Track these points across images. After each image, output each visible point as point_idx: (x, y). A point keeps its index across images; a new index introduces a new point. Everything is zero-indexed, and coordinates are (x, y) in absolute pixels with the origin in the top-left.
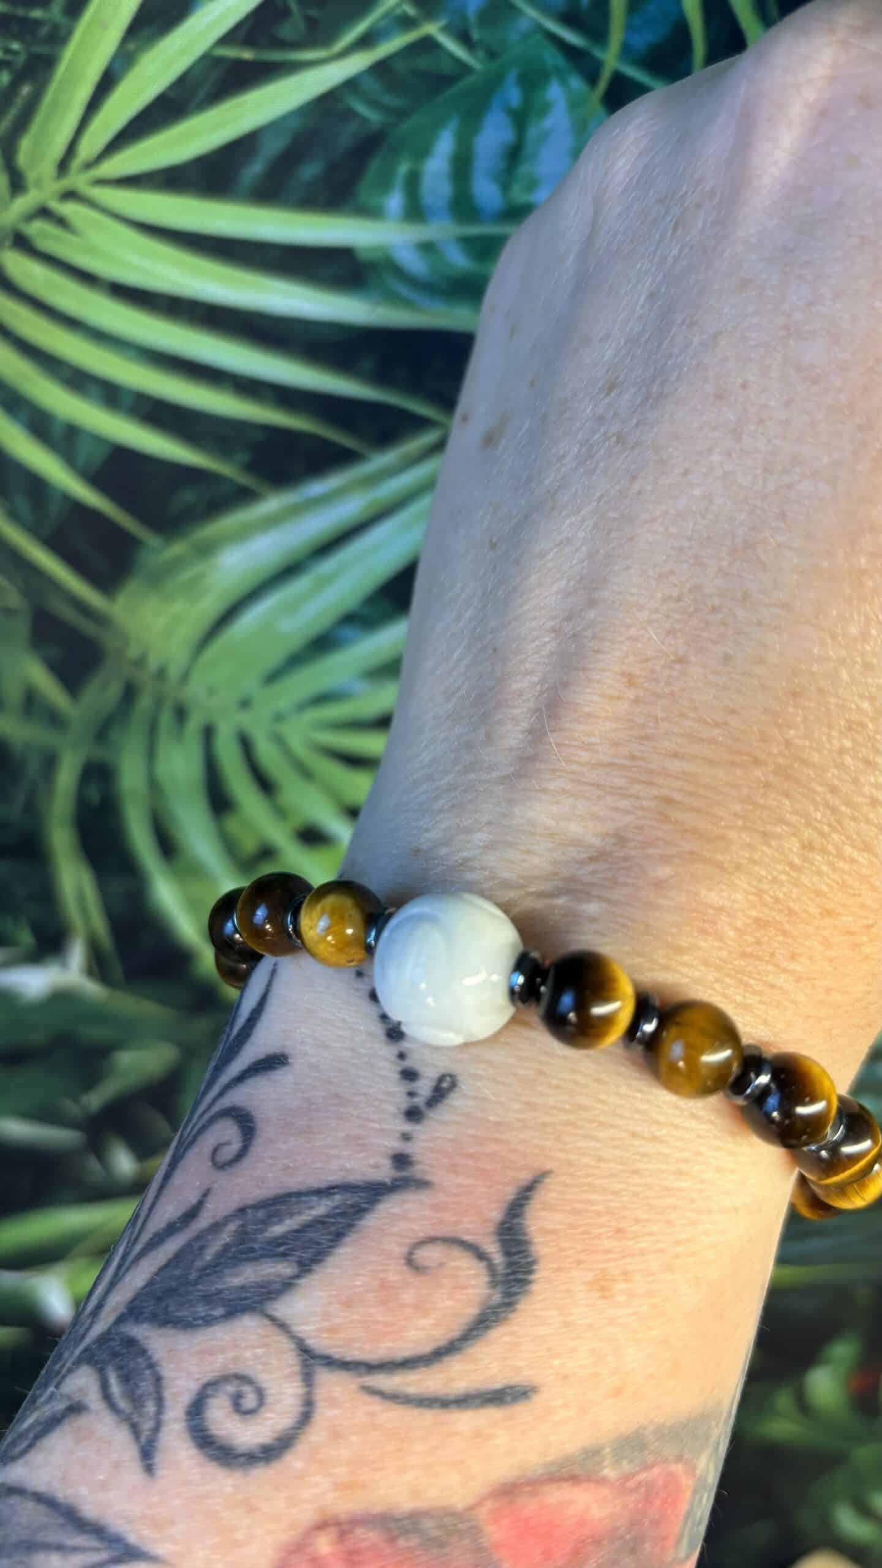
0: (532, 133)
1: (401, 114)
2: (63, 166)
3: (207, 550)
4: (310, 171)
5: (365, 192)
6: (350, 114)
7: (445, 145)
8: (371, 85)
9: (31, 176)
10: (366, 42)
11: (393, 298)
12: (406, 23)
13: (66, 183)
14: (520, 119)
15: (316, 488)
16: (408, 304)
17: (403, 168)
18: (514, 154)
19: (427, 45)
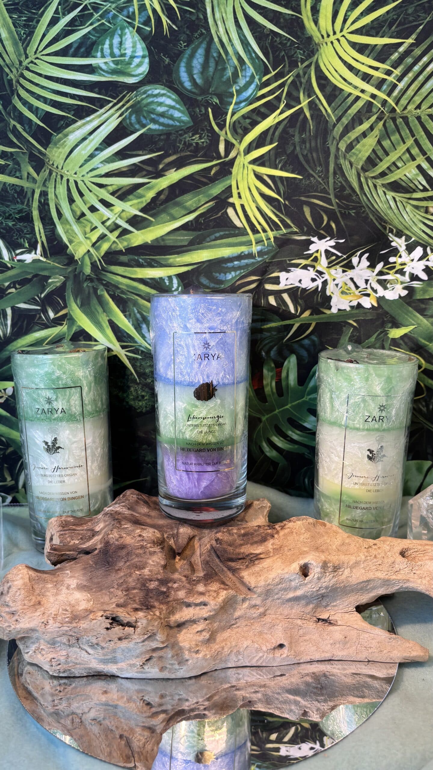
0: (124, 39)
1: (99, 37)
2: (35, 53)
3: (66, 135)
4: (82, 50)
5: (93, 54)
6: (89, 38)
7: (107, 42)
8: (93, 33)
9: (29, 55)
10: (91, 24)
11: (101, 75)
12: (99, 20)
13: (36, 56)
14: (121, 36)
15: (88, 119)
16: (104, 76)
17: (100, 47)
18: (121, 43)
19: (103, 24)
